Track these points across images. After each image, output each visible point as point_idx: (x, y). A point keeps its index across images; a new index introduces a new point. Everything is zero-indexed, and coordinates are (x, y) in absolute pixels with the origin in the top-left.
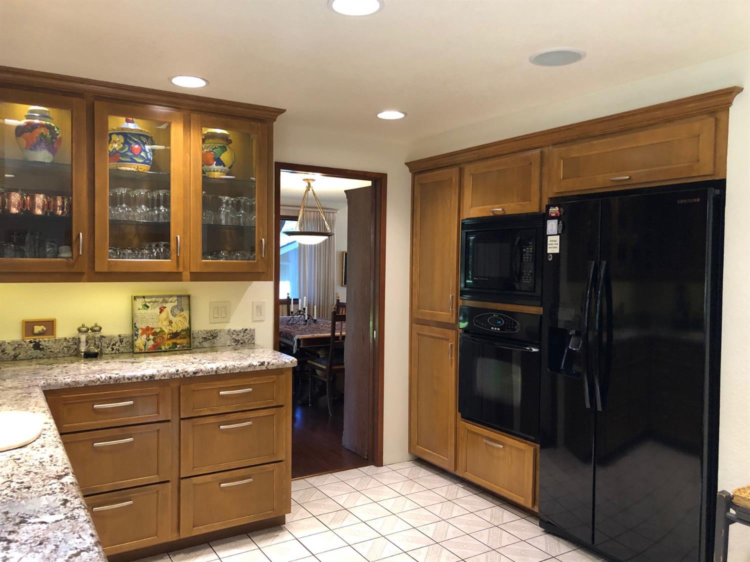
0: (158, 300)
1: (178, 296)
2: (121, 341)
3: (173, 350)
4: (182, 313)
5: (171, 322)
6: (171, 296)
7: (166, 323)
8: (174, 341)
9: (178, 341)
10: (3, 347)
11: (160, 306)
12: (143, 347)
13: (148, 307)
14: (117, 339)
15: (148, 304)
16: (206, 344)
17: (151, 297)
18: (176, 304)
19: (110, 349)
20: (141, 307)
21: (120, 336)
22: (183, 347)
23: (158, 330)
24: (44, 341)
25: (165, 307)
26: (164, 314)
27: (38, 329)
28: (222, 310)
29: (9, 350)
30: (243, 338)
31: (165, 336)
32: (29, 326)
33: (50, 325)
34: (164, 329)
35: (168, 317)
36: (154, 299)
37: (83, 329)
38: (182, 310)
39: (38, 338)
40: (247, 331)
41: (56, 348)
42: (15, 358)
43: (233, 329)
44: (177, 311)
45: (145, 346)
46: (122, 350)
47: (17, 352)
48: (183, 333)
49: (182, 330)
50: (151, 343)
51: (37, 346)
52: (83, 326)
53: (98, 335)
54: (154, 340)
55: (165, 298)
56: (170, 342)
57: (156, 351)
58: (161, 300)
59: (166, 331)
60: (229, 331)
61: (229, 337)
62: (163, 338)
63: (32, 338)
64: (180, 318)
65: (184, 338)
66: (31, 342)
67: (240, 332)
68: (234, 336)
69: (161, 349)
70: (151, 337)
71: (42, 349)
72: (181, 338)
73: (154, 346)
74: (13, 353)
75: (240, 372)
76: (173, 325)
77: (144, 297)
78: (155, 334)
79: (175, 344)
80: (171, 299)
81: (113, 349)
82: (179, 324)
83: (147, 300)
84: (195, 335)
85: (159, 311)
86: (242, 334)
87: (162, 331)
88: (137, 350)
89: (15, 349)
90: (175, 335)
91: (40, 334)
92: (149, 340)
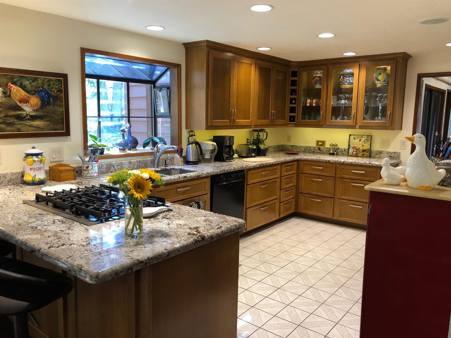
0: (359, 136)
1: (367, 135)
2: (345, 151)
3: (363, 156)
4: (368, 142)
5: (363, 146)
6: (365, 135)
7: (361, 146)
8: (363, 153)
9: (365, 153)
10: (311, 148)
11: (360, 139)
12: (352, 154)
13: (355, 139)
14: (343, 150)
15: (355, 138)
16: (377, 156)
17: (357, 135)
18: (366, 138)
19: (341, 153)
20: (353, 139)
21: (344, 149)
22: (367, 156)
23: (358, 148)
24: (321, 147)
25: (361, 140)
26: (361, 142)
27: (320, 143)
28: (386, 143)
29: (312, 149)
30: (394, 156)
31: (360, 151)
32: (318, 142)
33: (323, 143)
34: (360, 148)
35: (362, 143)
36: (357, 136)
37: (332, 145)
38: (368, 141)
39: (320, 147)
40: (396, 153)
41: (324, 150)
42: (313, 152)
43: (389, 151)
44: (366, 141)
45: (352, 153)
46: (345, 154)
47: (314, 150)
48: (367, 150)
49: (367, 149)
50: (355, 153)
51: (319, 149)
52: (332, 144)
53: (336, 147)
54: (356, 152)
55: (362, 136)
56: (362, 153)
57: (356, 156)
58: (360, 136)
59: (361, 149)
60: (387, 152)
61: (387, 154)
62: (359, 151)
63: (318, 146)
64: (367, 144)
65: (368, 152)
66: (318, 148)
67: (393, 153)
68: (389, 154)
69: (358, 155)
70: (355, 150)
71: (321, 150)
72: (366, 152)
73: (356, 154)
74: (313, 150)
75: (360, 165)
76: (364, 146)
77: (354, 135)
78: (357, 149)
79: (364, 154)
80: (364, 136)
81: (342, 153)
82: (367, 146)
83: (355, 136)
84: (372, 152)
85: (359, 141)
86: (393, 154)
87: (359, 149)
88: (349, 155)
89: (313, 149)
90: (364, 151)
91: (320, 145)
92: (354, 151)
